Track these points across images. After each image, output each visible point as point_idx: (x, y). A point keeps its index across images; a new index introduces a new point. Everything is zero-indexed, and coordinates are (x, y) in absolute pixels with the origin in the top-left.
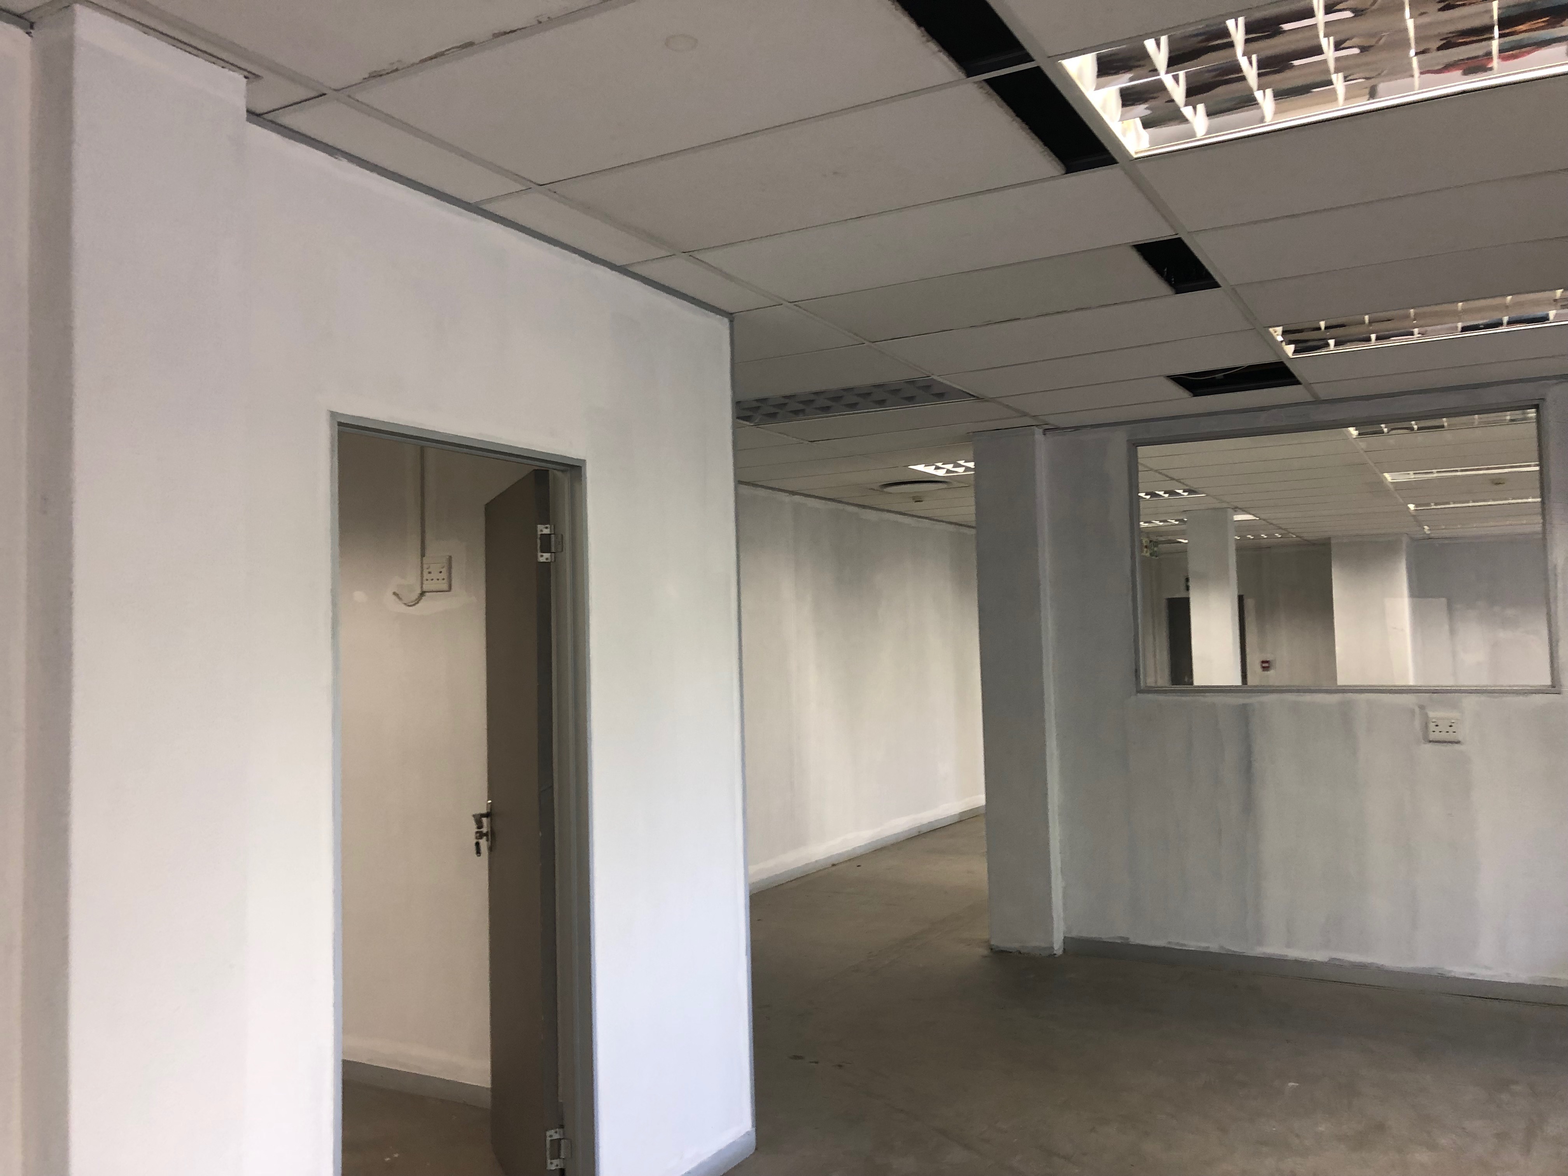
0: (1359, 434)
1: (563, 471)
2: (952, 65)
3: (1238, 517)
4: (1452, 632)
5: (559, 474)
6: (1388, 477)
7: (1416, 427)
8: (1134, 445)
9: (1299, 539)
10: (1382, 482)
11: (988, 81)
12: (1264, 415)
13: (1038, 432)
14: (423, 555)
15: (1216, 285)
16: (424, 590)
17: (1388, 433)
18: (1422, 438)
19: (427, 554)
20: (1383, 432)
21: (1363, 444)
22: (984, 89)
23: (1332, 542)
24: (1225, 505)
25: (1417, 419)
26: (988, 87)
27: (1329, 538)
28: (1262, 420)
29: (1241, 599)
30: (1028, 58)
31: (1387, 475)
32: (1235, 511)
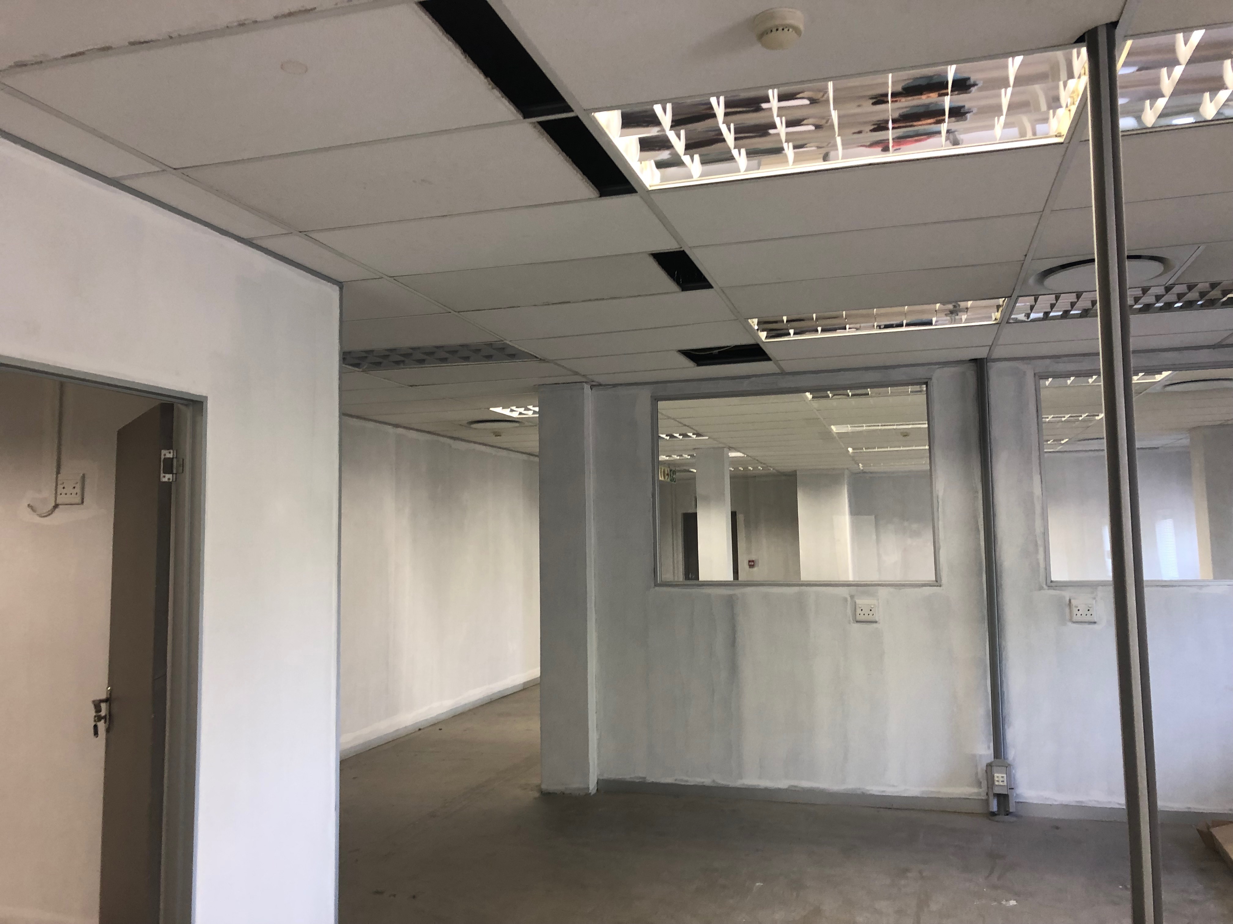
0: (813, 398)
1: (186, 405)
2: (512, 108)
3: (732, 454)
4: (878, 541)
5: (183, 408)
6: (834, 428)
7: (850, 394)
8: (656, 399)
9: (774, 471)
10: (830, 432)
11: (541, 123)
12: (746, 382)
13: (587, 387)
14: (58, 473)
15: (710, 286)
16: (57, 503)
17: (832, 397)
18: (854, 401)
19: (62, 471)
20: (829, 397)
21: (816, 404)
22: (537, 129)
23: (798, 473)
24: (721, 445)
25: (851, 389)
26: (539, 127)
27: (796, 471)
28: (745, 385)
29: (734, 515)
30: (569, 109)
31: (833, 427)
32: (730, 450)
